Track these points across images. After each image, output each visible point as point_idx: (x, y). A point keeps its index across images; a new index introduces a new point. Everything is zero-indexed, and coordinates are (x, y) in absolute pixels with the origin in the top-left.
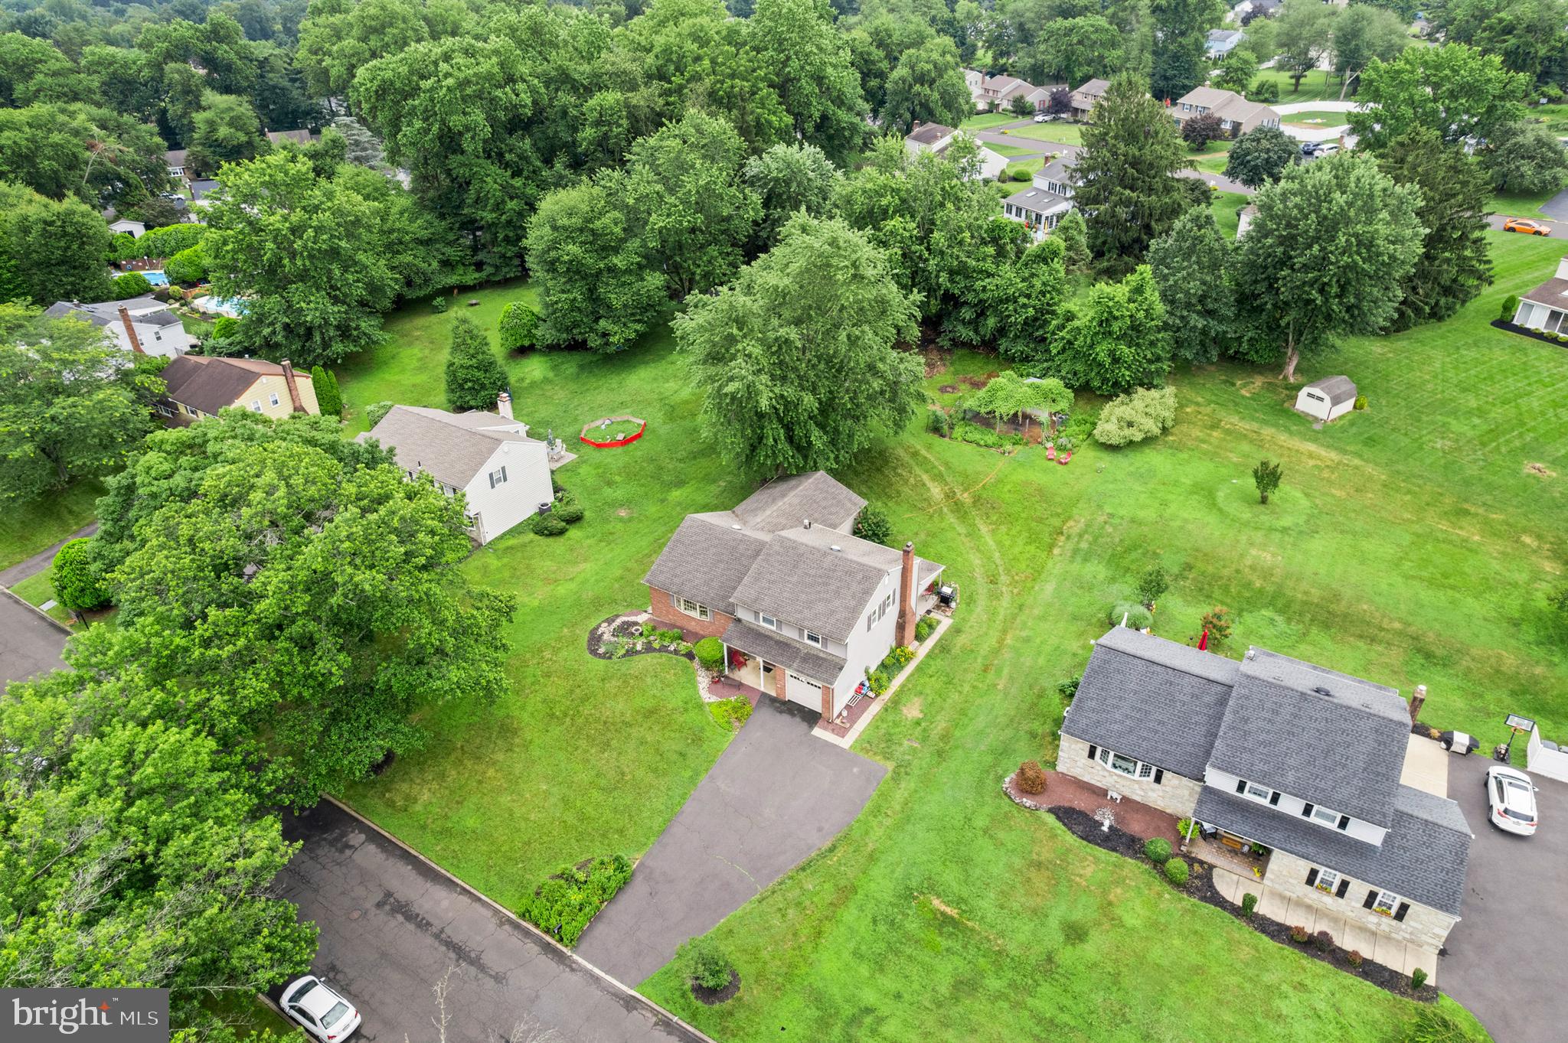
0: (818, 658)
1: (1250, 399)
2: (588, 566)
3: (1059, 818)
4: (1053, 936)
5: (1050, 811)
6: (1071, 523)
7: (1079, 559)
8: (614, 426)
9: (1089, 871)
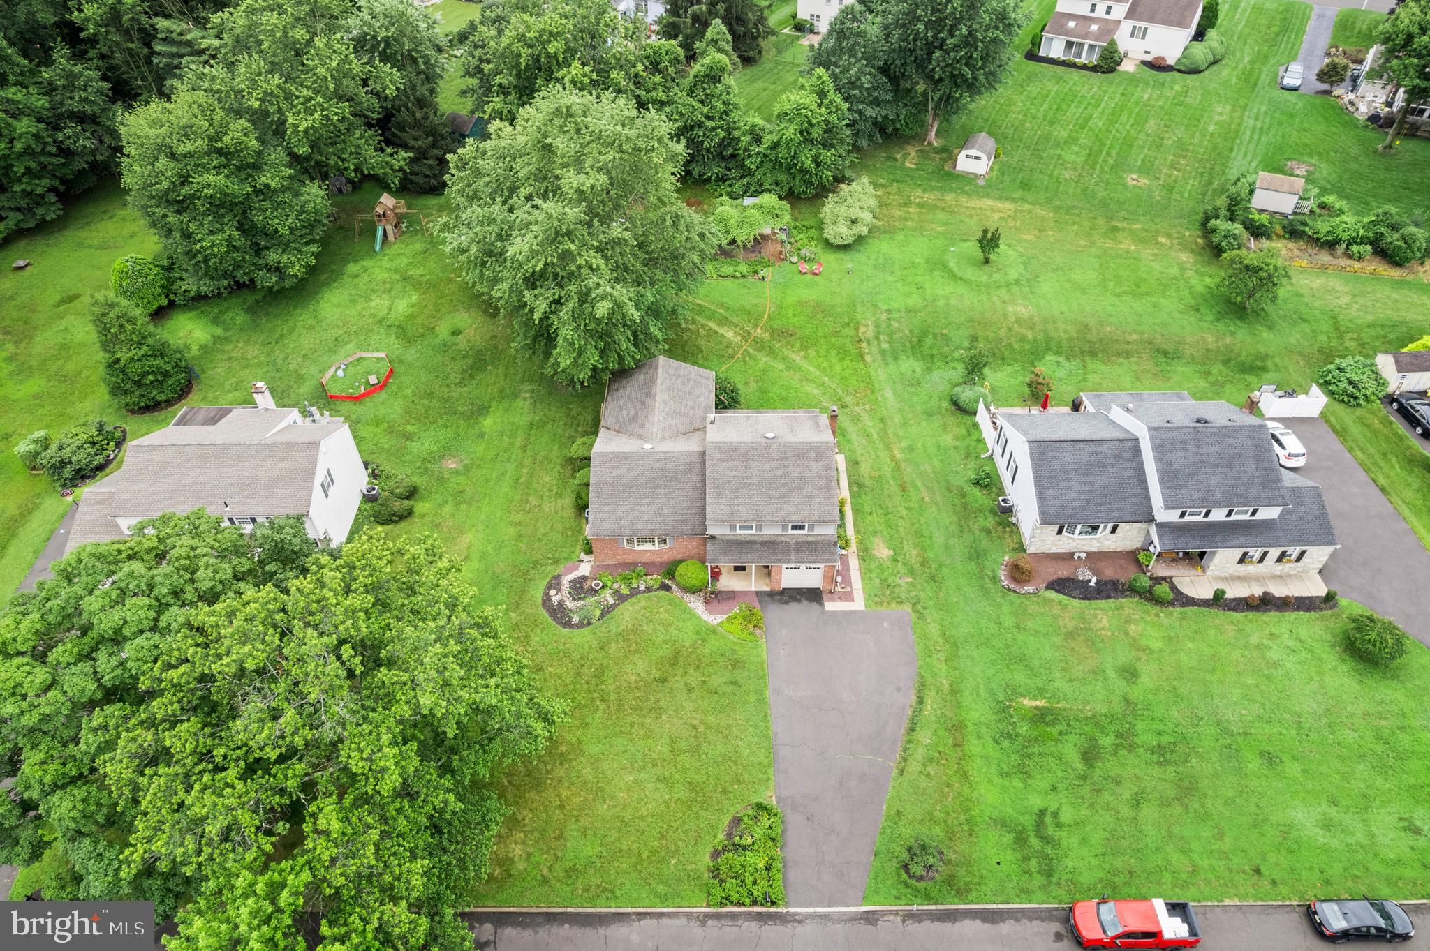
0: (809, 543)
1: (918, 169)
2: (469, 537)
3: (1057, 591)
4: (1120, 686)
5: (1047, 588)
6: (862, 329)
7: (890, 360)
8: (351, 369)
9: (1105, 623)
